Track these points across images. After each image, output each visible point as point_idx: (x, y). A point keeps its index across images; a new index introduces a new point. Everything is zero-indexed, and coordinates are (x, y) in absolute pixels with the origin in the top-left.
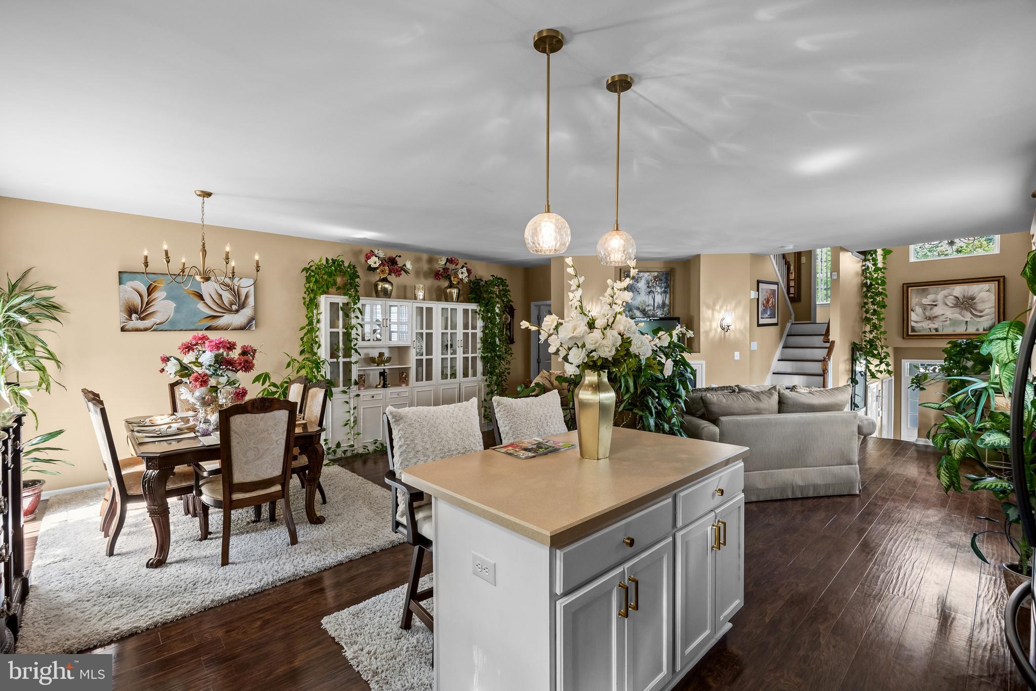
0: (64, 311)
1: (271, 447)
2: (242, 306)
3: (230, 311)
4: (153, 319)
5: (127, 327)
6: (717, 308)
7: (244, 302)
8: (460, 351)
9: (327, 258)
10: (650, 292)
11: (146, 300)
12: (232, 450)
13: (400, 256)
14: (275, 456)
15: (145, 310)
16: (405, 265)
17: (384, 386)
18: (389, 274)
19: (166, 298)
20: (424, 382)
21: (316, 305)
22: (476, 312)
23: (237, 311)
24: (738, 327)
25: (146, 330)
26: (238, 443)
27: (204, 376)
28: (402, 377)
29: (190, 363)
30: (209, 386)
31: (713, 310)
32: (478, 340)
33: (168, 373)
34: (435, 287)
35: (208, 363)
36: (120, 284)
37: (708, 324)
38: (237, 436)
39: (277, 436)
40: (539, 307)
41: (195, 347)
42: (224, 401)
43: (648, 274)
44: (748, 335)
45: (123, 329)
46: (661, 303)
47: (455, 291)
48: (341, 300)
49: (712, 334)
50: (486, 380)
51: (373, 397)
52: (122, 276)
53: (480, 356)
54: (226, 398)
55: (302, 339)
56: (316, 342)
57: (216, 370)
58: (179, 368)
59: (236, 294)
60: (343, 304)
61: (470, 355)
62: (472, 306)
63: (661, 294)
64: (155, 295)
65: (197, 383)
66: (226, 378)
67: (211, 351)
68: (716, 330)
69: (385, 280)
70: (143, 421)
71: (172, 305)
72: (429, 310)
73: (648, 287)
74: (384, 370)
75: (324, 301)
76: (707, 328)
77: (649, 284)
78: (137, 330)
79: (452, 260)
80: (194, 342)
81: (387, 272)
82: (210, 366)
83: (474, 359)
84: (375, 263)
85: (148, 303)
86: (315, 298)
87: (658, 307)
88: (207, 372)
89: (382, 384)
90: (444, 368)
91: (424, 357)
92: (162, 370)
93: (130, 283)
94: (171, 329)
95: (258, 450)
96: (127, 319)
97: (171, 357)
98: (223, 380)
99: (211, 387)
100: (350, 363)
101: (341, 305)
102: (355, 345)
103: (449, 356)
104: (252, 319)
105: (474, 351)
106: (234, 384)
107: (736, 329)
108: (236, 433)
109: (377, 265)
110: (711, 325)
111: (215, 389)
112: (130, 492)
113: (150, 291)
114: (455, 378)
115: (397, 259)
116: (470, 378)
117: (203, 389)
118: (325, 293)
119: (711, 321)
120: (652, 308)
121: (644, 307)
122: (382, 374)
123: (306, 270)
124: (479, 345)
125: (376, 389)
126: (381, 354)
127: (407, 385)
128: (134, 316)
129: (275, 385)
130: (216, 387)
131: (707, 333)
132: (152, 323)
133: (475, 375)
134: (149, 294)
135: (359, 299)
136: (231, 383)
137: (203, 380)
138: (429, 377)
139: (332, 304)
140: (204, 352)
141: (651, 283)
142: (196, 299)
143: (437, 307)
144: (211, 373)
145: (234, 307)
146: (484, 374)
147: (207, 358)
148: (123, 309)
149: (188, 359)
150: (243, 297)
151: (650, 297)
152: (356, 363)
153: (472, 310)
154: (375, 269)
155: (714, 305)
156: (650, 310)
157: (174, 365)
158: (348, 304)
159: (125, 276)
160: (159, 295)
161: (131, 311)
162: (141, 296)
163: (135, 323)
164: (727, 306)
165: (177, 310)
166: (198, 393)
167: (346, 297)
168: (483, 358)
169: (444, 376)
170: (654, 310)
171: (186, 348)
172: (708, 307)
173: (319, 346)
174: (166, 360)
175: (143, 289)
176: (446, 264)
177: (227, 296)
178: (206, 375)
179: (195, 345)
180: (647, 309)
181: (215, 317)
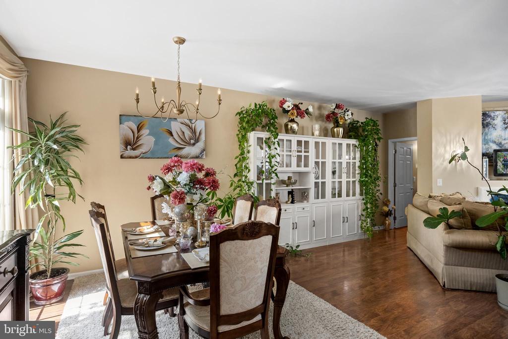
0: (85, 143)
1: (256, 276)
2: (197, 141)
3: (189, 144)
4: (141, 150)
5: (124, 155)
7: (198, 138)
8: (344, 175)
9: (255, 103)
11: (136, 136)
12: (221, 280)
13: (302, 104)
14: (259, 285)
15: (136, 142)
16: (307, 109)
17: (292, 202)
18: (297, 117)
19: (148, 135)
20: (320, 200)
21: (246, 141)
22: (356, 146)
23: (194, 144)
25: (136, 157)
26: (227, 272)
27: (181, 194)
28: (304, 195)
29: (169, 182)
30: (185, 203)
32: (357, 168)
33: (155, 190)
34: (323, 127)
35: (185, 182)
36: (120, 124)
38: (226, 265)
39: (261, 264)
40: (395, 143)
41: (173, 168)
42: (199, 217)
45: (122, 157)
47: (341, 130)
48: (264, 135)
50: (363, 199)
51: (286, 210)
52: (122, 118)
53: (358, 180)
54: (200, 215)
55: (236, 165)
56: (247, 168)
57: (190, 189)
58: (162, 185)
59: (194, 131)
60: (266, 138)
61: (351, 180)
62: (353, 142)
64: (142, 132)
65: (176, 200)
66: (199, 195)
67: (187, 172)
69: (292, 121)
70: (134, 230)
71: (152, 139)
72: (324, 144)
73: (504, 124)
74: (292, 189)
75: (252, 136)
78: (130, 157)
79: (339, 106)
80: (172, 164)
81: (296, 114)
82: (185, 185)
83: (354, 182)
84: (289, 107)
85: (137, 138)
86: (245, 134)
88: (183, 190)
89: (290, 201)
90: (334, 189)
91: (320, 180)
92: (149, 188)
93: (126, 123)
94: (152, 157)
95: (245, 280)
96: (125, 150)
97: (156, 176)
98: (197, 197)
99: (188, 204)
100: (271, 183)
101: (264, 139)
102: (275, 170)
103: (337, 180)
104: (204, 150)
105: (354, 176)
106: (207, 202)
108: (225, 261)
109: (290, 108)
111: (191, 206)
112: (124, 305)
113: (139, 129)
114: (341, 197)
115: (300, 105)
116: (351, 197)
117: (181, 205)
118: (253, 130)
121: (500, 140)
122: (291, 193)
123: (239, 114)
124: (358, 171)
125: (286, 204)
126: (289, 178)
127: (308, 202)
128: (129, 147)
129: (221, 200)
130: (192, 204)
132: (140, 153)
133: (354, 195)
134: (138, 132)
135: (278, 135)
136: (203, 201)
137: (180, 198)
138: (323, 197)
139: (258, 138)
140: (181, 173)
142: (168, 135)
143: (329, 141)
144: (186, 191)
145: (192, 141)
146: (361, 194)
147: (184, 178)
148: (122, 142)
149: (169, 178)
150: (197, 134)
152: (274, 184)
153: (353, 144)
154: (288, 111)
157: (160, 184)
158: (269, 138)
159: (123, 118)
160: (145, 132)
161: (127, 143)
162: (133, 132)
163: (130, 152)
165: (156, 143)
166: (177, 210)
167: (268, 133)
168: (361, 182)
169: (334, 195)
171: (167, 169)
173: (249, 171)
174: (152, 179)
175: (135, 128)
176: (335, 109)
177: (188, 133)
178: (183, 193)
179: (173, 167)
180: (503, 142)
181: (179, 149)
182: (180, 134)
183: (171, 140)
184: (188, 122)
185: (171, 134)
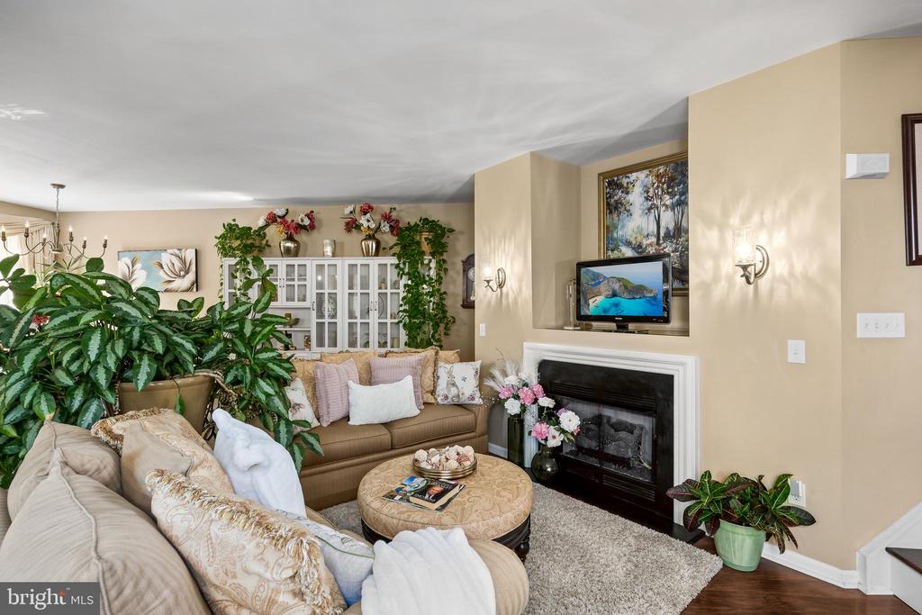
2: (187, 272)
3: (179, 276)
6: (735, 221)
7: (189, 269)
10: (649, 209)
11: (131, 271)
15: (130, 277)
19: (142, 269)
20: (326, 349)
23: (184, 276)
24: (798, 268)
31: (722, 228)
36: (119, 260)
37: (709, 264)
43: (646, 172)
44: (835, 292)
46: (671, 226)
49: (719, 291)
59: (183, 261)
63: (673, 209)
64: (136, 267)
68: (730, 279)
71: (145, 273)
73: (647, 199)
75: (224, 264)
76: (708, 277)
77: (648, 192)
87: (668, 236)
90: (352, 334)
93: (123, 259)
104: (194, 282)
107: (791, 274)
110: (717, 268)
113: (133, 264)
114: (369, 346)
119: (716, 257)
120: (654, 240)
121: (639, 239)
126: (287, 316)
131: (706, 288)
134: (133, 267)
141: (651, 190)
142: (159, 268)
143: (342, 262)
145: (182, 273)
150: (188, 265)
151: (652, 218)
155: (726, 213)
156: (651, 245)
159: (121, 254)
160: (138, 266)
162: (128, 268)
164: (762, 214)
165: (147, 277)
170: (658, 244)
172: (708, 222)
175: (129, 263)
177: (178, 264)
180: (645, 242)
181: (170, 281)
182: (170, 265)
183: (161, 273)
184: (177, 252)
185: (161, 266)
